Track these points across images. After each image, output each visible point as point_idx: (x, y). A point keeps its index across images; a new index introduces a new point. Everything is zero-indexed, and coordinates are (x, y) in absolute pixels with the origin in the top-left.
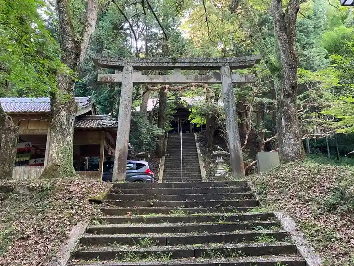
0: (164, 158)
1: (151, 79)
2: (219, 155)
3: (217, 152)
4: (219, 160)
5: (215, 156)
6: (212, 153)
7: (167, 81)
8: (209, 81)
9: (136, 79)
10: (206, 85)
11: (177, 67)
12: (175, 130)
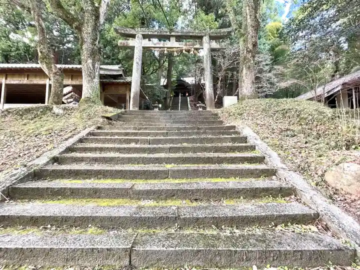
0: (170, 109)
1: (155, 44)
2: (200, 107)
3: (199, 105)
4: (200, 109)
5: (198, 107)
6: (196, 105)
7: (166, 46)
8: (195, 47)
9: (144, 45)
10: (193, 49)
11: (173, 36)
12: (177, 95)
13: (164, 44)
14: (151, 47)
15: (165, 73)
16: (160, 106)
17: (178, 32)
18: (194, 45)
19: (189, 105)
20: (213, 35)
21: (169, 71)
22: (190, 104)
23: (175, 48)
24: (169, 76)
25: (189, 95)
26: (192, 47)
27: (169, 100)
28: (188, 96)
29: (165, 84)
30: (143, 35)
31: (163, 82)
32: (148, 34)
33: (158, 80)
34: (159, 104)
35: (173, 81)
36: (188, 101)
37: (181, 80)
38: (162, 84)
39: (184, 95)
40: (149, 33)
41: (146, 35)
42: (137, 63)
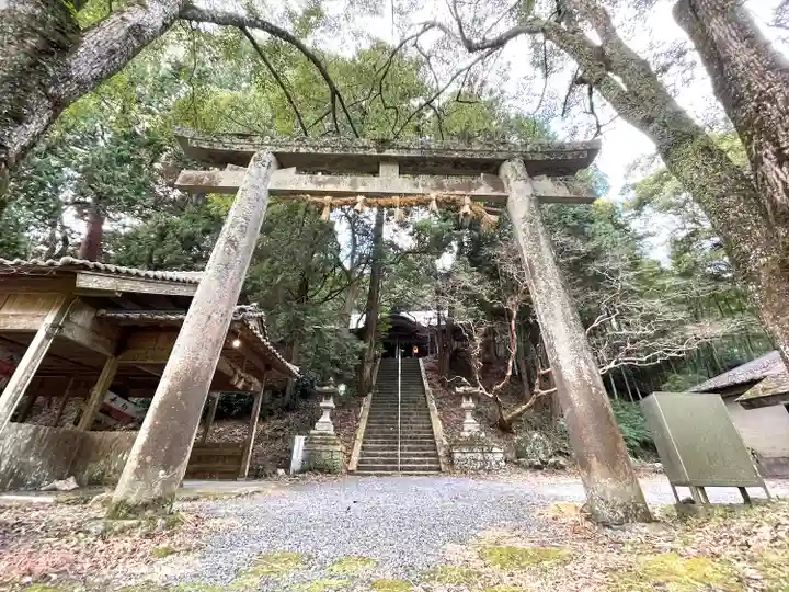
0: (370, 395)
1: (319, 183)
2: (467, 395)
3: (462, 388)
4: (466, 403)
5: (460, 396)
6: (454, 390)
7: (361, 189)
8: (474, 192)
9: (278, 184)
10: (467, 200)
11: (388, 160)
12: (390, 353)
13: (352, 184)
14: (304, 192)
15: (363, 300)
16: (342, 388)
17: (408, 149)
18: (470, 187)
19: (426, 382)
20: (538, 157)
21: (372, 296)
22: (429, 379)
23: (400, 195)
24: (371, 307)
25: (423, 353)
26: (462, 192)
27: (368, 370)
28: (419, 355)
29: (361, 325)
30: (275, 154)
31: (357, 320)
32: (298, 154)
33: (345, 318)
34: (336, 385)
35: (382, 319)
36: (422, 369)
37: (404, 318)
38: (353, 326)
39: (408, 354)
40: (302, 150)
41: (291, 154)
42: (231, 242)
